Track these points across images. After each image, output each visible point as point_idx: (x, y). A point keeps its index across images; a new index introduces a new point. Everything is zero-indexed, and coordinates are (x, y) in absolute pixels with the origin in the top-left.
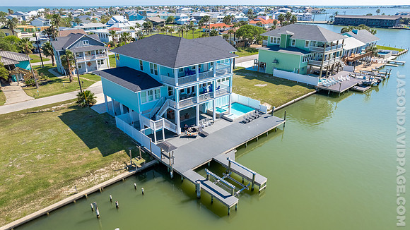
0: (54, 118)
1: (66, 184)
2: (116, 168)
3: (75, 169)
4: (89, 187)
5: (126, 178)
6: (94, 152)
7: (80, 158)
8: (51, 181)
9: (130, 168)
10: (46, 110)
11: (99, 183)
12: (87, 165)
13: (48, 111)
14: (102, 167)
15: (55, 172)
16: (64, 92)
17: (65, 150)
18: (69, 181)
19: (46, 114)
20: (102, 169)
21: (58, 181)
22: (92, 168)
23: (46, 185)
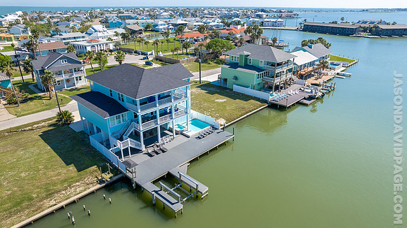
0: (36, 137)
1: (47, 197)
2: (89, 182)
3: (55, 185)
4: (66, 199)
5: (97, 190)
6: (71, 168)
7: (59, 174)
8: (35, 196)
9: (101, 182)
10: (27, 128)
11: (75, 195)
12: (66, 180)
13: (30, 130)
14: (78, 182)
15: (38, 187)
16: (44, 110)
17: (46, 168)
18: (50, 195)
19: (28, 132)
20: (77, 183)
21: (40, 195)
22: (69, 183)
23: (31, 199)
